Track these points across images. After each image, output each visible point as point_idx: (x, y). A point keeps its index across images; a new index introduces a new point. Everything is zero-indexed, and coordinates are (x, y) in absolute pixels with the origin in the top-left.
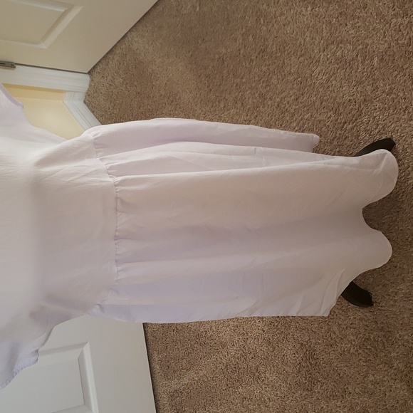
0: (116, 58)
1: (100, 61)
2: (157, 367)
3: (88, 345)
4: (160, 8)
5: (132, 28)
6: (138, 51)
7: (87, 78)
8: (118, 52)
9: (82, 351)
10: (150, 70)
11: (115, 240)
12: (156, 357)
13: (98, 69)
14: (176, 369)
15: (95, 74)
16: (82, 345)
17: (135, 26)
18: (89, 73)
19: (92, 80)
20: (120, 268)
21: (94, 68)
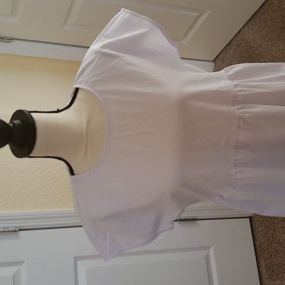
0: (233, 47)
1: (221, 52)
2: (264, 271)
3: (212, 248)
4: (266, 7)
5: (245, 24)
6: (249, 40)
7: (212, 64)
8: (234, 43)
9: (208, 252)
10: (258, 52)
11: (235, 149)
12: (262, 262)
13: (220, 58)
14: (279, 272)
15: (218, 61)
16: (208, 248)
17: (247, 23)
18: (214, 61)
19: (216, 66)
20: (237, 170)
21: (217, 57)
